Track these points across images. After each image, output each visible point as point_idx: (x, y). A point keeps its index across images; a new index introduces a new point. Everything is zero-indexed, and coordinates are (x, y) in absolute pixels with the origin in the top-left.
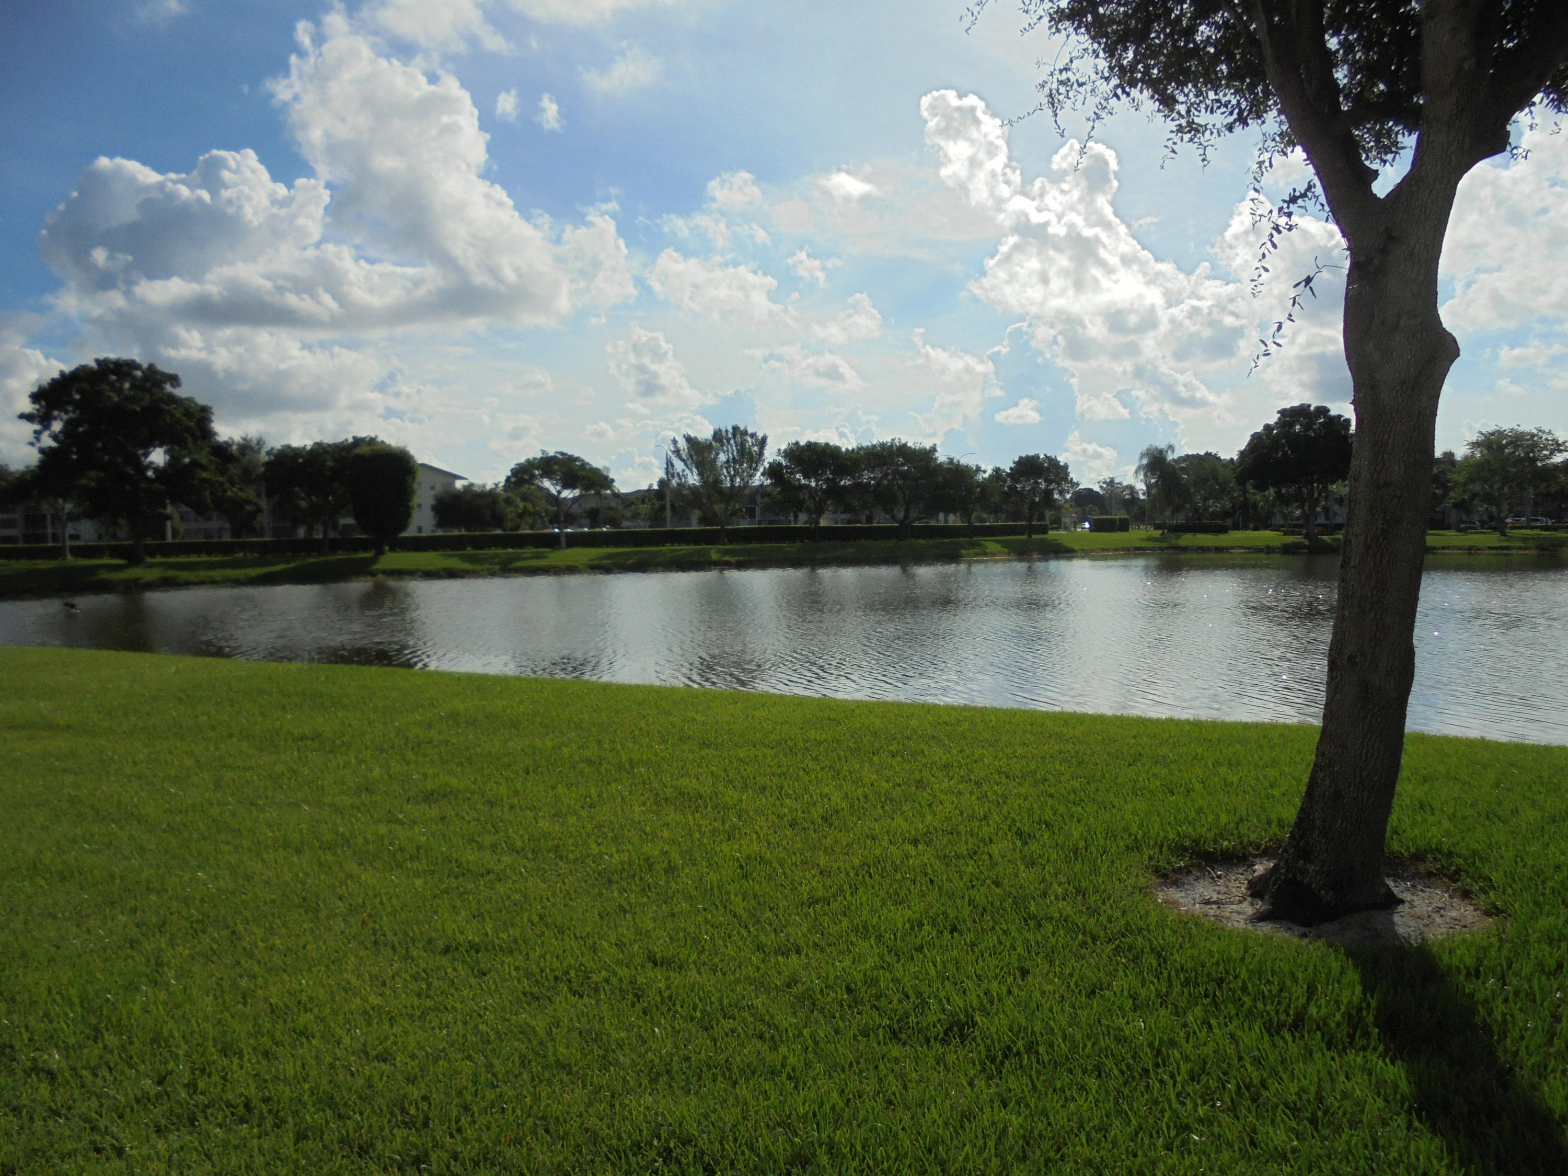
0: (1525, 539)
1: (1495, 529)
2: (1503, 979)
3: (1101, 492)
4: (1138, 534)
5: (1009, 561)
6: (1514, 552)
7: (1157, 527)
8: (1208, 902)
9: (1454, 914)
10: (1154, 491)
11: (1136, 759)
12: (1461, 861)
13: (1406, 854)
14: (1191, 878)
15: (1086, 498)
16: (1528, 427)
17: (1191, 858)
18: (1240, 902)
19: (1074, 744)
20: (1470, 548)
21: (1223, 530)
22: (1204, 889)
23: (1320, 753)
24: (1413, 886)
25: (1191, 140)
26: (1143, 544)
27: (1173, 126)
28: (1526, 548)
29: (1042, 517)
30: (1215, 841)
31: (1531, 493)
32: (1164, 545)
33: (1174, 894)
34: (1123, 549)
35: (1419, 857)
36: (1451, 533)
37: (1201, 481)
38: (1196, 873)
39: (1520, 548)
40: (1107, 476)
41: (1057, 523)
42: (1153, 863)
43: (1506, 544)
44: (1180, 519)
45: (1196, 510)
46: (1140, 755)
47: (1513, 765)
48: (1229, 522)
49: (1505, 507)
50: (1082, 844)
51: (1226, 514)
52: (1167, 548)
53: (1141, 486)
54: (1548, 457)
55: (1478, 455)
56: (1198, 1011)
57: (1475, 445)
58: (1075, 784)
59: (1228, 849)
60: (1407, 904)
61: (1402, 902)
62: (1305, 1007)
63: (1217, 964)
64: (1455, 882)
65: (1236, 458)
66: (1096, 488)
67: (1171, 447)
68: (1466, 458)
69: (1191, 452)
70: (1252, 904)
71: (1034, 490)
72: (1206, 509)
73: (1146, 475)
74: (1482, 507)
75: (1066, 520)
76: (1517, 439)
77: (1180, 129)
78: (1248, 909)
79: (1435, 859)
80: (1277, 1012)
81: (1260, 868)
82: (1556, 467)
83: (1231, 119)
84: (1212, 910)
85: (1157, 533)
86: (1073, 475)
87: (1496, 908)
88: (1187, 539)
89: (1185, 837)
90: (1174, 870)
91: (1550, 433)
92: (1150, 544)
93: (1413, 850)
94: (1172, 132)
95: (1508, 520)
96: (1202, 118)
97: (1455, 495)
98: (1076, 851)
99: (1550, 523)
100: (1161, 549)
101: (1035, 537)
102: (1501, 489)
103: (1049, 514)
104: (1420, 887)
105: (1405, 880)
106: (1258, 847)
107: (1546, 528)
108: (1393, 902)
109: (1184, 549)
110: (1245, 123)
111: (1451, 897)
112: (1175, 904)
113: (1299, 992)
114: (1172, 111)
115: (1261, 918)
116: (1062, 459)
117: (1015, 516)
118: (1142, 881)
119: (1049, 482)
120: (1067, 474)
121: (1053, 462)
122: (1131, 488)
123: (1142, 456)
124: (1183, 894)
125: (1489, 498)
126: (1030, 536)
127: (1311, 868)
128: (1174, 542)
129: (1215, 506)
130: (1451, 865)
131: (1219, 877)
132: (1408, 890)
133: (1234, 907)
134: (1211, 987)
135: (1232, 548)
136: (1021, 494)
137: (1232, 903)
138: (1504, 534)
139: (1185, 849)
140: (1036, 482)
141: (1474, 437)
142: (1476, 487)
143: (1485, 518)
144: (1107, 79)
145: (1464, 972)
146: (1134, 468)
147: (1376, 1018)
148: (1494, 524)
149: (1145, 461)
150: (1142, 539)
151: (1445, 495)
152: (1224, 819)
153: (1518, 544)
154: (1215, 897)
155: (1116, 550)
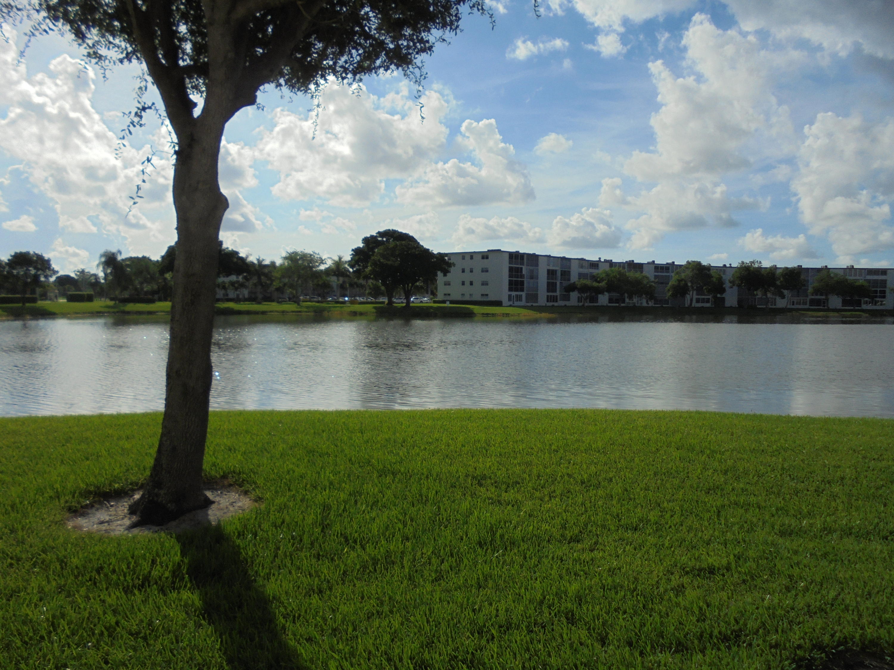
0: (307, 307)
1: (295, 302)
2: (255, 535)
3: (76, 277)
4: (99, 304)
5: (8, 320)
6: (303, 314)
7: (112, 299)
8: (102, 523)
9: (240, 504)
10: (110, 278)
11: (68, 440)
12: (245, 476)
13: (218, 476)
14: (94, 510)
15: (65, 280)
16: (308, 251)
17: (94, 498)
18: (123, 519)
19: (26, 436)
20: (283, 312)
21: (152, 301)
22: (102, 515)
23: (164, 427)
24: (221, 493)
25: (97, 63)
26: (102, 310)
27: (85, 52)
28: (309, 312)
29: (33, 292)
30: (110, 485)
31: (311, 284)
32: (115, 310)
33: (81, 521)
34: (89, 313)
35: (224, 477)
36: (274, 304)
37: (139, 273)
38: (97, 506)
39: (306, 312)
40: (81, 267)
41: (44, 296)
42: (67, 505)
43: (299, 310)
44: (126, 295)
45: (136, 289)
46: (71, 438)
47: (280, 422)
48: (156, 297)
49: (300, 290)
50: (17, 501)
51: (153, 292)
52: (118, 312)
53: (101, 274)
54: (318, 266)
55: (286, 264)
56: (83, 591)
57: (285, 258)
58: (22, 462)
59: (118, 488)
60: (216, 503)
61: (213, 502)
62: (150, 572)
63: (98, 559)
64: (241, 487)
65: (160, 259)
66: (73, 275)
67: (120, 252)
68: (281, 265)
69: (134, 255)
70: (130, 519)
71: (26, 275)
72: (142, 289)
73: (104, 268)
74: (289, 291)
75: (51, 294)
76: (304, 256)
77: (89, 55)
78: (127, 522)
79: (233, 477)
80: (132, 580)
81: (137, 496)
82: (321, 271)
83: (121, 56)
84: (104, 527)
85: (112, 303)
86: (55, 266)
87: (259, 498)
88: (130, 307)
89: (91, 485)
90: (82, 507)
91: (318, 254)
92: (107, 310)
93: (222, 474)
94: (84, 56)
95: (301, 298)
96: (103, 51)
97: (276, 284)
98: (13, 506)
99: (320, 299)
100: (114, 312)
101: (28, 305)
102: (297, 281)
103: (38, 290)
104: (225, 493)
105: (216, 490)
106: (137, 484)
107: (318, 302)
108: (208, 503)
109: (128, 313)
110: (130, 60)
111: (239, 495)
112: (80, 528)
113: (146, 566)
114: (84, 42)
115: (134, 526)
116: (46, 256)
117: (13, 291)
118: (58, 517)
119: (36, 268)
120: (49, 265)
121: (40, 258)
122: (95, 275)
123: (102, 256)
124: (87, 521)
125: (291, 286)
126: (24, 304)
127: (162, 492)
128: (122, 308)
129: (147, 288)
130: (240, 479)
131: (112, 506)
132: (218, 495)
133: (119, 522)
134: (94, 574)
135: (157, 312)
136: (17, 277)
137: (118, 520)
138: (299, 304)
139: (90, 492)
140: (27, 270)
141: (284, 254)
142: (286, 280)
143: (291, 296)
144: (38, 11)
145: (236, 534)
146: (97, 262)
147: (188, 569)
148: (294, 299)
149: (103, 259)
150: (102, 307)
151: (271, 284)
152: (117, 471)
153: (305, 310)
154: (107, 518)
155: (84, 313)
